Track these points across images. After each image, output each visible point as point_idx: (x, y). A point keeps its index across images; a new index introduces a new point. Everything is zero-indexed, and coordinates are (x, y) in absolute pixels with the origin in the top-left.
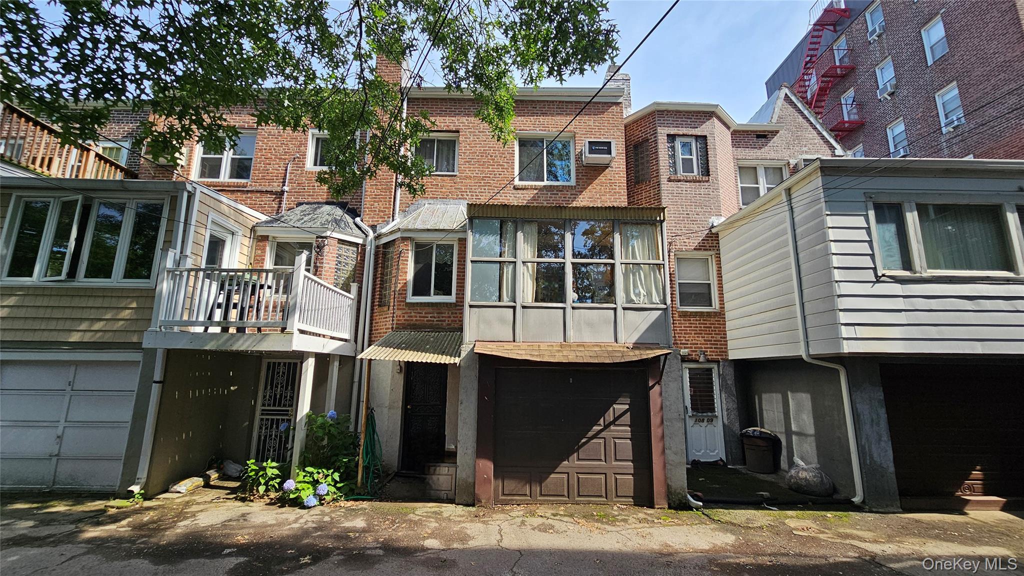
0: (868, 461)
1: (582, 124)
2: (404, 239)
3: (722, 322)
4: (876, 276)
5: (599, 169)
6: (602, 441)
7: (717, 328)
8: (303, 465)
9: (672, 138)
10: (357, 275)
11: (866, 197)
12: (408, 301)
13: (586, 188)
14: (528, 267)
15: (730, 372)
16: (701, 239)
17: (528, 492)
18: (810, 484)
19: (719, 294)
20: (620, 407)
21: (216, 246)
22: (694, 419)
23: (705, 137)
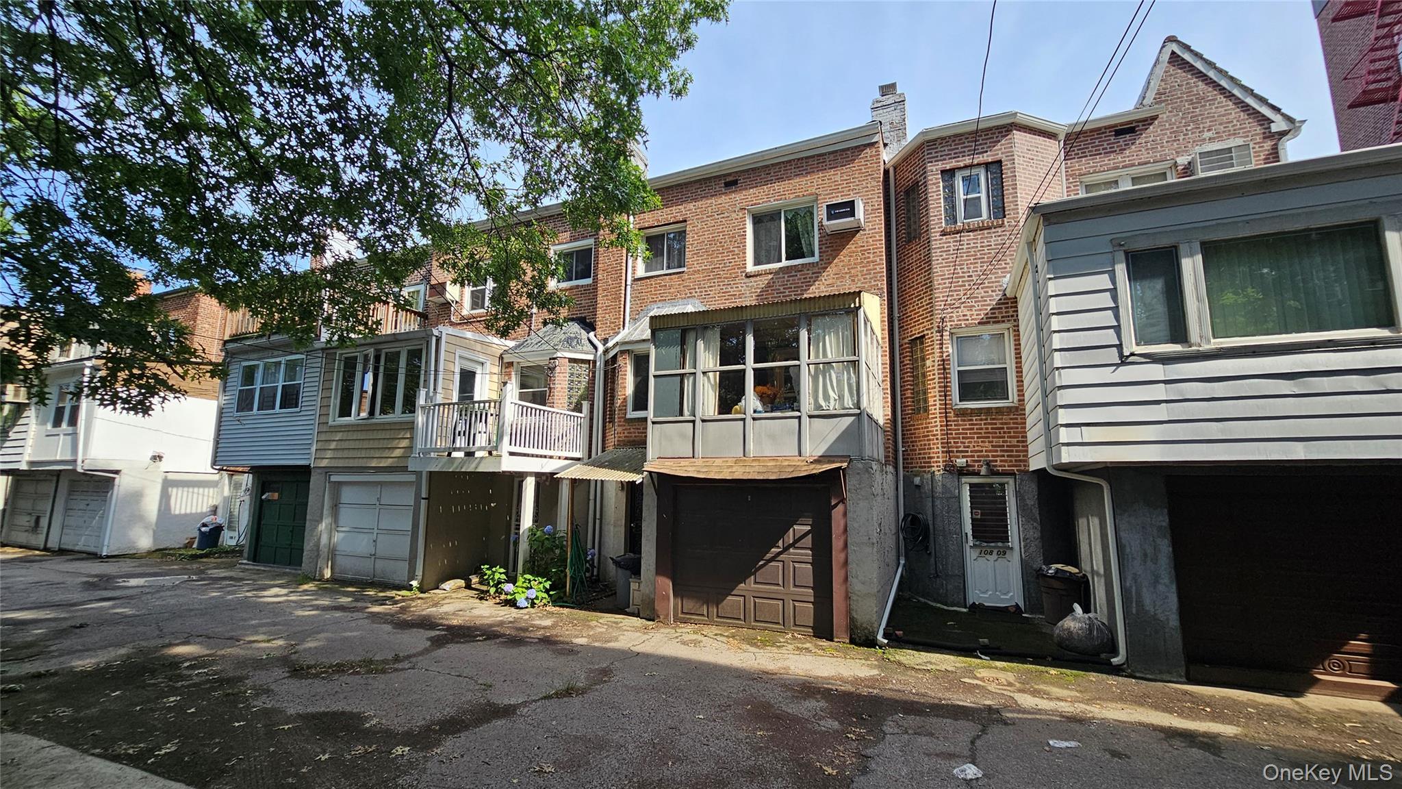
0: (1134, 611)
1: (827, 181)
2: (623, 352)
3: (1019, 421)
4: (1121, 355)
5: (846, 236)
6: (780, 564)
7: (1012, 428)
8: (524, 573)
9: (948, 174)
10: (589, 395)
11: (1114, 246)
12: (628, 416)
13: (830, 263)
14: (708, 378)
15: (1031, 489)
16: (989, 308)
17: (705, 613)
18: (1073, 638)
19: (1018, 381)
20: (801, 529)
21: (467, 379)
22: (978, 551)
23: (1000, 162)
